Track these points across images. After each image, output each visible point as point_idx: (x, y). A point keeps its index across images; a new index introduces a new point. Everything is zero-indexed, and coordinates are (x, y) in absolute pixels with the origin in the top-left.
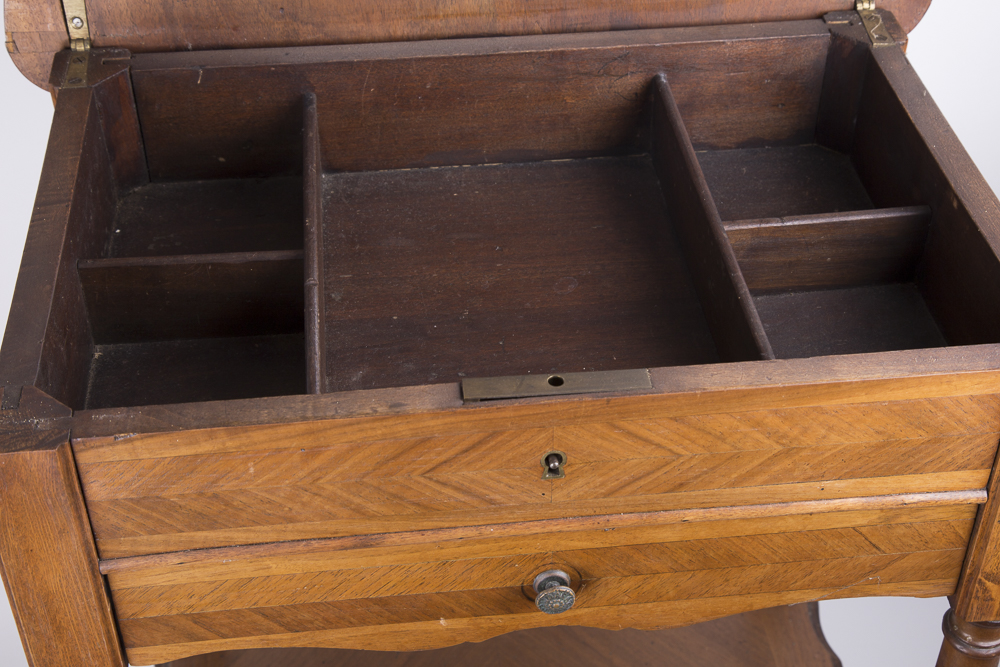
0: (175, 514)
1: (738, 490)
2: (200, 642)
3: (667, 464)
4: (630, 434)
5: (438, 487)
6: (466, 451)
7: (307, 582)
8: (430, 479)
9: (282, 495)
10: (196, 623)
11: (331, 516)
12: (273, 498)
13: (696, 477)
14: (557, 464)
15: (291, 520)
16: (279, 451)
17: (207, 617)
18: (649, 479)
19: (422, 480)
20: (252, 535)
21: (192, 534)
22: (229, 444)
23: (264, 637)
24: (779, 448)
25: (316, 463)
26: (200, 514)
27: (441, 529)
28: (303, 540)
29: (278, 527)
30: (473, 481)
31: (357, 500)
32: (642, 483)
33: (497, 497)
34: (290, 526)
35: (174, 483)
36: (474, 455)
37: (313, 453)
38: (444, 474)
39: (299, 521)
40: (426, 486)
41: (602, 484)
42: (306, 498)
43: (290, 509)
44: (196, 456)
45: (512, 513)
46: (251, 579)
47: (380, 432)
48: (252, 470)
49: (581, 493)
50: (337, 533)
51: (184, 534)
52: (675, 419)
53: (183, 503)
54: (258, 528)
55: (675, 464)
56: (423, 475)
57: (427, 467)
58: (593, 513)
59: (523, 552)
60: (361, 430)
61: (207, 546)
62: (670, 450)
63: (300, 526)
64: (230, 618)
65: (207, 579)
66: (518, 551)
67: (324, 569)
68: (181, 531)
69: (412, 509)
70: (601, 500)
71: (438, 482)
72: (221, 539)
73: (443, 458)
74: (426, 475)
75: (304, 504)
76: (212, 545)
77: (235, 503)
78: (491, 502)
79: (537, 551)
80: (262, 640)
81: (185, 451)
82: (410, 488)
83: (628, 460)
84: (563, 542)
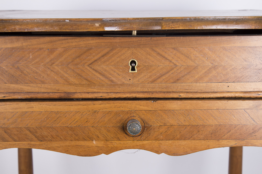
0: (4, 75)
1: (198, 84)
2: (6, 143)
3: (172, 69)
4: (158, 54)
5: (94, 72)
6: (103, 56)
7: (46, 116)
8: (91, 68)
9: (41, 70)
10: (5, 132)
11: (57, 82)
12: (38, 71)
13: (183, 76)
14: (134, 65)
15: (43, 82)
16: (40, 49)
17: (9, 130)
18: (167, 76)
19: (88, 68)
20: (29, 88)
21: (9, 85)
22: (24, 44)
23: (29, 142)
24: (211, 65)
25: (52, 56)
26: (12, 75)
27: (95, 92)
28: (47, 92)
29: (39, 85)
30: (106, 70)
31: (66, 75)
32: (164, 77)
33: (114, 79)
34: (43, 85)
35: (5, 60)
36: (106, 58)
37: (52, 51)
38: (96, 67)
39: (46, 83)
40: (89, 71)
41: (150, 77)
42: (49, 72)
43: (43, 77)
44: (13, 48)
45: (119, 87)
46: (26, 112)
47: (74, 44)
48: (31, 57)
49: (143, 80)
50: (59, 90)
51: (7, 85)
52: (174, 49)
53: (7, 70)
54: (32, 85)
55: (175, 69)
56: (88, 65)
57: (90, 62)
58: (147, 91)
59: (123, 109)
60: (68, 43)
61: (14, 92)
62: (173, 63)
63: (46, 86)
64: (18, 131)
65: (11, 111)
66: (122, 109)
67: (52, 110)
68: (6, 83)
69: (85, 82)
70: (150, 84)
71: (93, 69)
72: (19, 89)
73: (96, 58)
74: (90, 66)
75: (48, 75)
76: (16, 91)
77: (25, 72)
78: (112, 81)
79: (128, 110)
80: (29, 144)
81: (9, 46)
82: (84, 72)
83: (159, 66)
84: (137, 106)
